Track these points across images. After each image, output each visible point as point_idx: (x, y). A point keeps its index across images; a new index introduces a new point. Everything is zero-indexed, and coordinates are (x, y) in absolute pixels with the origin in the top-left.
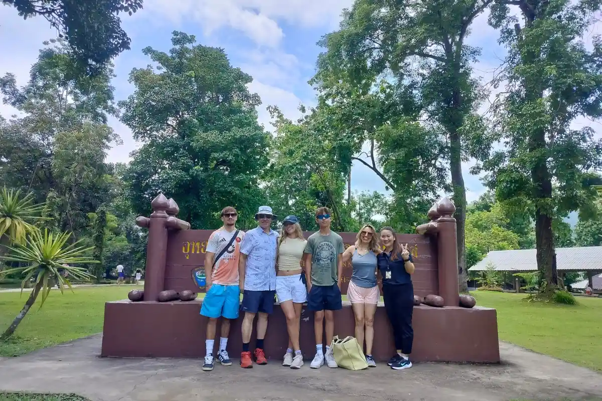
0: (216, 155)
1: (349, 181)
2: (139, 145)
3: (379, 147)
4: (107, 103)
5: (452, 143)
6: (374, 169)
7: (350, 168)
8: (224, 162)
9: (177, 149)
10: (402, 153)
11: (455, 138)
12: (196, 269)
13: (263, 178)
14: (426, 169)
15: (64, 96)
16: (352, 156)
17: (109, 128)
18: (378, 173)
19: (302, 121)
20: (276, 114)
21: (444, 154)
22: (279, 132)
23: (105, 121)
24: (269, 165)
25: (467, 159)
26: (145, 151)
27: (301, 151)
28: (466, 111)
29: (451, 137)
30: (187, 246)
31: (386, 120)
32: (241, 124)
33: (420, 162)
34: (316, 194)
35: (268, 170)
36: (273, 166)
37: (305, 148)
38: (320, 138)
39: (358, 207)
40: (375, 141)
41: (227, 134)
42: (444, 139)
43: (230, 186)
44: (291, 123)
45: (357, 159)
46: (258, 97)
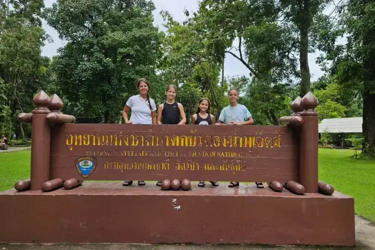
0: (122, 50)
1: (223, 68)
2: (64, 43)
3: (245, 43)
4: (40, 10)
5: (301, 38)
6: (241, 60)
7: (223, 59)
8: (128, 56)
9: (92, 45)
10: (263, 48)
11: (304, 35)
12: (79, 160)
13: (158, 67)
14: (281, 60)
15: (7, 5)
16: (225, 50)
17: (42, 30)
18: (244, 63)
19: (186, 23)
20: (167, 18)
21: (296, 48)
22: (170, 31)
23: (40, 24)
24: (163, 57)
25: (314, 51)
26: (69, 47)
27: (186, 47)
28: (315, 12)
29: (301, 34)
30: (70, 138)
31: (251, 21)
32: (140, 26)
33: (277, 54)
34: (198, 79)
35: (162, 61)
36: (165, 58)
37: (189, 44)
38: (201, 36)
39: (229, 89)
40: (242, 38)
41: (130, 34)
42: (296, 35)
43: (133, 74)
44: (178, 24)
45: (228, 52)
46: (153, 4)
